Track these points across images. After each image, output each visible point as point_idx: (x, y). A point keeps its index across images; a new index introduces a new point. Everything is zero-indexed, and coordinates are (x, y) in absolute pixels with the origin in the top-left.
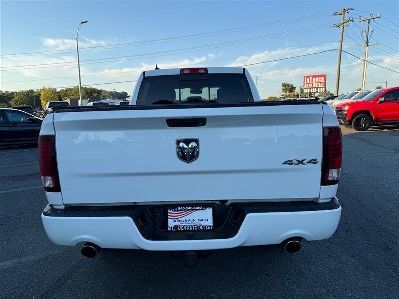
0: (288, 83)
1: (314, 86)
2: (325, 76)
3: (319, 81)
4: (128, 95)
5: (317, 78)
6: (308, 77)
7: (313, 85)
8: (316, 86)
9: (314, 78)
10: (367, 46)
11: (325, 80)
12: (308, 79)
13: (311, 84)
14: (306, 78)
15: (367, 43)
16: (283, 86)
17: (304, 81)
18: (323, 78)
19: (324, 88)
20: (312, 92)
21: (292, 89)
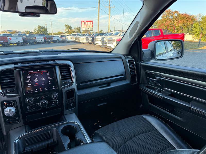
0: (68, 25)
1: (87, 27)
2: (92, 21)
3: (90, 24)
5: (88, 22)
6: (84, 21)
8: (88, 27)
9: (87, 22)
10: (110, 7)
11: (92, 24)
12: (84, 23)
13: (85, 26)
14: (82, 22)
15: (110, 6)
16: (66, 26)
17: (82, 24)
18: (91, 23)
19: (92, 29)
20: (86, 30)
21: (70, 28)
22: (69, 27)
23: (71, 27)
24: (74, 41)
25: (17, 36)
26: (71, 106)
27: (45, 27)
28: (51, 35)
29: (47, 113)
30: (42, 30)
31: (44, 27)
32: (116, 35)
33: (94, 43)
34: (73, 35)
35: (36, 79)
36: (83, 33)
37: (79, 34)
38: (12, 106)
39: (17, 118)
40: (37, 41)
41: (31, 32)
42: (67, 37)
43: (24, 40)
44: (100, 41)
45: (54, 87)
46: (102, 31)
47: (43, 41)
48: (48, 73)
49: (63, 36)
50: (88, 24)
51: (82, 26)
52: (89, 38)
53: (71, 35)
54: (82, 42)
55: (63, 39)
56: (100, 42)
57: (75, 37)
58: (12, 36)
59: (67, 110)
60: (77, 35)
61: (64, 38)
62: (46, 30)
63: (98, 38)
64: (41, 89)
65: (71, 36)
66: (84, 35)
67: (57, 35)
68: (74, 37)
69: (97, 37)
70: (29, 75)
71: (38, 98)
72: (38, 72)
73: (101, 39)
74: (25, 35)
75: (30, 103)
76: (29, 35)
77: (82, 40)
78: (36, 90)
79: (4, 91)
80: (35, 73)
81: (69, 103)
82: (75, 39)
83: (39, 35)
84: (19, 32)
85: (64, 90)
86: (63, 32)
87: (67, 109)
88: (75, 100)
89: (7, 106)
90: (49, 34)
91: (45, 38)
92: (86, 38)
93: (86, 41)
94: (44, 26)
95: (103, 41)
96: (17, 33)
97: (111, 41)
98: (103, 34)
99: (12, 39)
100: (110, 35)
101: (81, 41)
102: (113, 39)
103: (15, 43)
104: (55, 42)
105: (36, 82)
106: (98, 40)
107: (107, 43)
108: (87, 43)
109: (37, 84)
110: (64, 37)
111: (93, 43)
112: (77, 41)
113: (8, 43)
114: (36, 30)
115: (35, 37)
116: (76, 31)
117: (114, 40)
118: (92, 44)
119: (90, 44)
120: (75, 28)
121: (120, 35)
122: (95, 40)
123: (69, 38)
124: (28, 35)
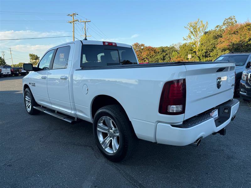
0: (34, 54)
15: (86, 35)
16: (30, 56)
21: (37, 58)
22: (34, 57)
27: (2, 58)
40: (3, 74)
91: (12, 70)
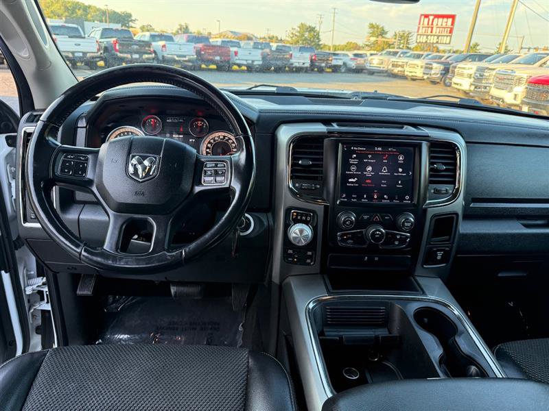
1: (434, 34)
2: (453, 17)
3: (444, 25)
4: (133, 18)
5: (440, 20)
6: (426, 16)
7: (432, 30)
8: (437, 33)
9: (436, 19)
11: (453, 23)
12: (426, 20)
13: (430, 29)
14: (423, 17)
16: (370, 28)
17: (420, 24)
18: (450, 20)
19: (449, 38)
20: (428, 42)
21: (383, 33)
22: (378, 31)
23: (383, 30)
24: (386, 71)
25: (251, 47)
26: (439, 258)
27: (317, 29)
28: (327, 51)
29: (376, 259)
30: (307, 35)
31: (314, 28)
32: (530, 64)
33: (447, 81)
34: (389, 53)
35: (370, 168)
36: (416, 48)
37: (406, 53)
38: (306, 223)
39: (310, 253)
40: (292, 64)
41: (279, 39)
42: (370, 58)
43: (264, 58)
44: (470, 76)
45: (407, 198)
46: (478, 48)
47: (308, 65)
48: (401, 158)
49: (361, 54)
50: (439, 24)
51: (419, 28)
52: (435, 65)
53: (381, 55)
54: (410, 74)
55: (358, 62)
56: (468, 79)
57: (394, 59)
58: (240, 47)
59: (425, 266)
60: (398, 55)
61: (360, 61)
62: (317, 37)
63: (464, 68)
64: (375, 197)
65: (381, 58)
66: (419, 57)
67: (343, 50)
68: (389, 60)
69: (460, 65)
70: (355, 156)
71: (366, 217)
72: (377, 151)
73: (472, 72)
74: (268, 45)
75: (347, 225)
76: (278, 46)
77: (411, 70)
78: (365, 196)
79: (297, 185)
80: (370, 154)
81: (435, 249)
82: (393, 65)
83: (302, 49)
84: (254, 38)
85: (431, 212)
86: (360, 44)
87: (426, 262)
88: (453, 243)
89: (296, 221)
90: (322, 46)
91: (313, 58)
92: (427, 64)
93: (424, 74)
94: (313, 26)
95: (479, 78)
96: (249, 39)
97: (506, 82)
98: (481, 57)
99: (239, 54)
100: (507, 61)
101: (408, 71)
102: (515, 76)
103: (244, 65)
104: (335, 69)
105: (369, 178)
106: (462, 75)
107: (493, 85)
108: (424, 79)
109: (370, 181)
110: (361, 57)
111: (442, 82)
112: (396, 70)
113: (229, 64)
114: (292, 33)
115: (291, 52)
116: (396, 44)
117: (520, 79)
118: (438, 83)
119: (434, 83)
120: (396, 35)
121: (544, 63)
122: (453, 72)
123: (375, 61)
124: (274, 46)
